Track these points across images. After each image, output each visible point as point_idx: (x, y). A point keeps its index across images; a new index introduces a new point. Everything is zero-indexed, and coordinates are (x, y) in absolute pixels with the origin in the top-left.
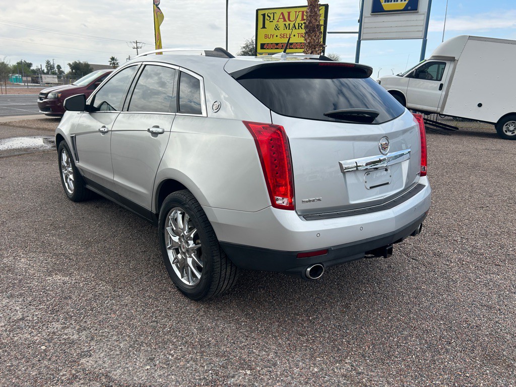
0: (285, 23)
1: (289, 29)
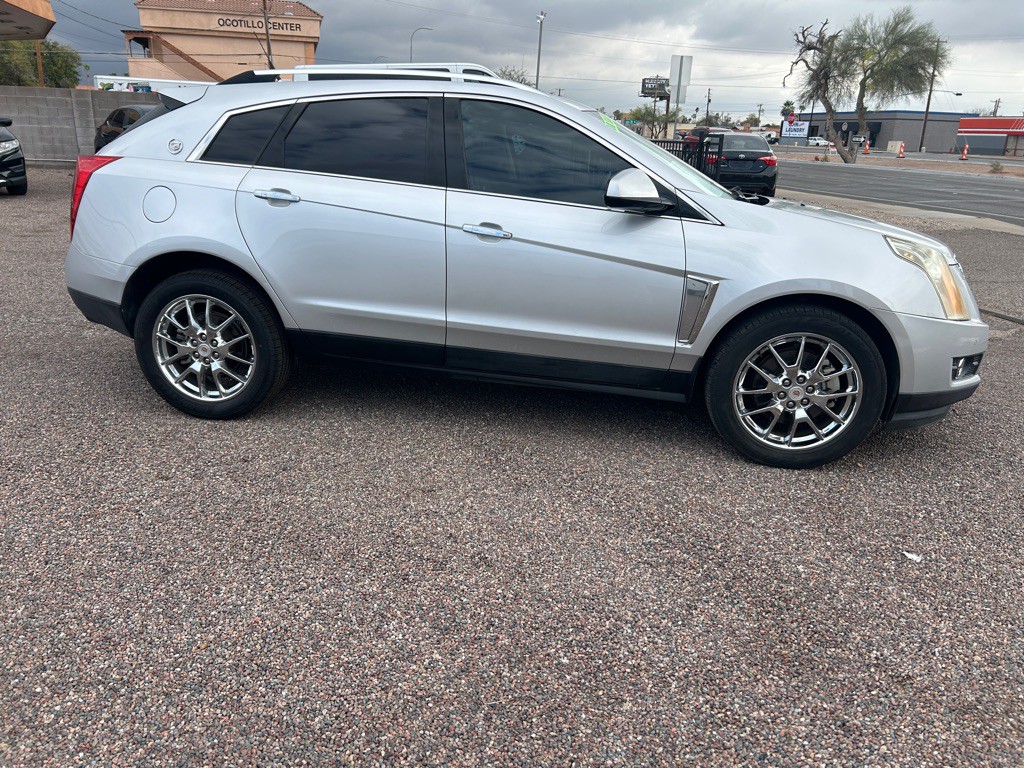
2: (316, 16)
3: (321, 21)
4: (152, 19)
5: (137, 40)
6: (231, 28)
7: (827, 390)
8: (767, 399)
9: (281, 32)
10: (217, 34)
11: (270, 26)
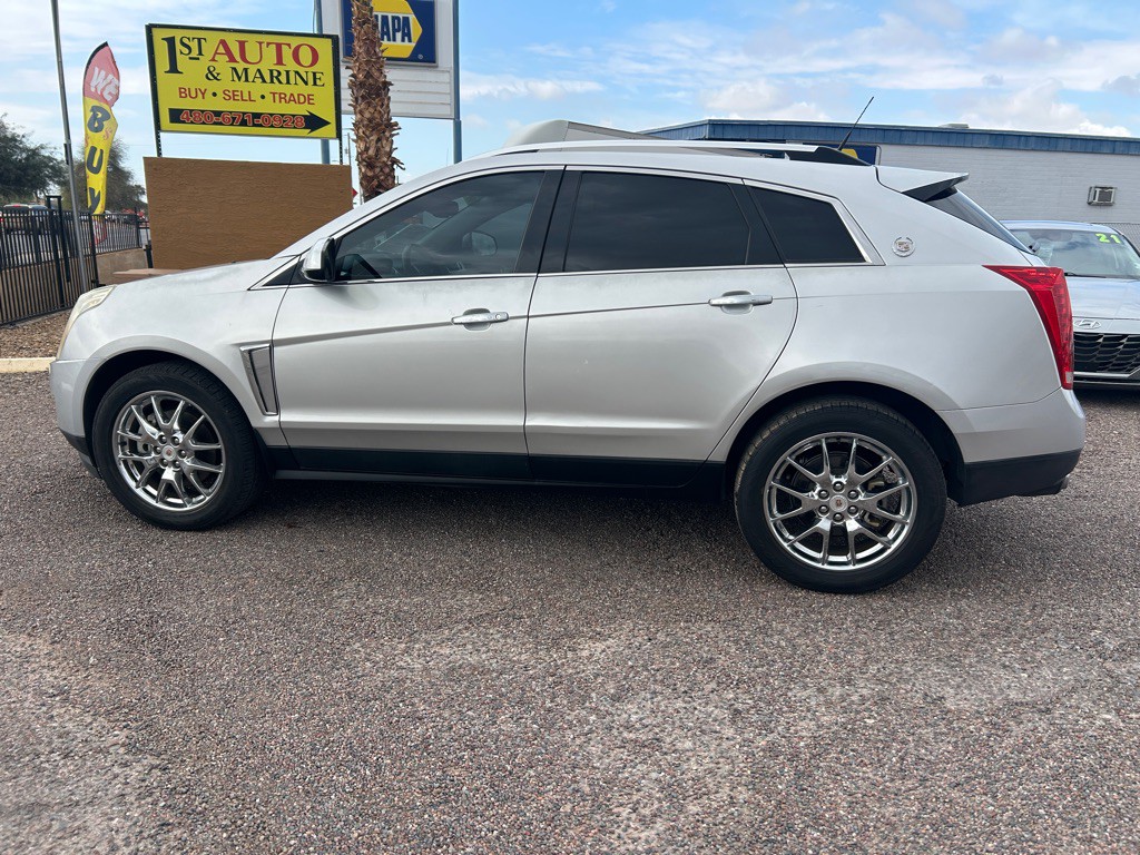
0: (234, 65)
1: (247, 80)
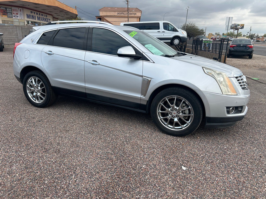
2: (140, 11)
3: (141, 12)
4: (102, 13)
5: (99, 18)
6: (120, 15)
7: (185, 114)
8: (167, 114)
9: (131, 15)
10: (117, 16)
11: (129, 14)
